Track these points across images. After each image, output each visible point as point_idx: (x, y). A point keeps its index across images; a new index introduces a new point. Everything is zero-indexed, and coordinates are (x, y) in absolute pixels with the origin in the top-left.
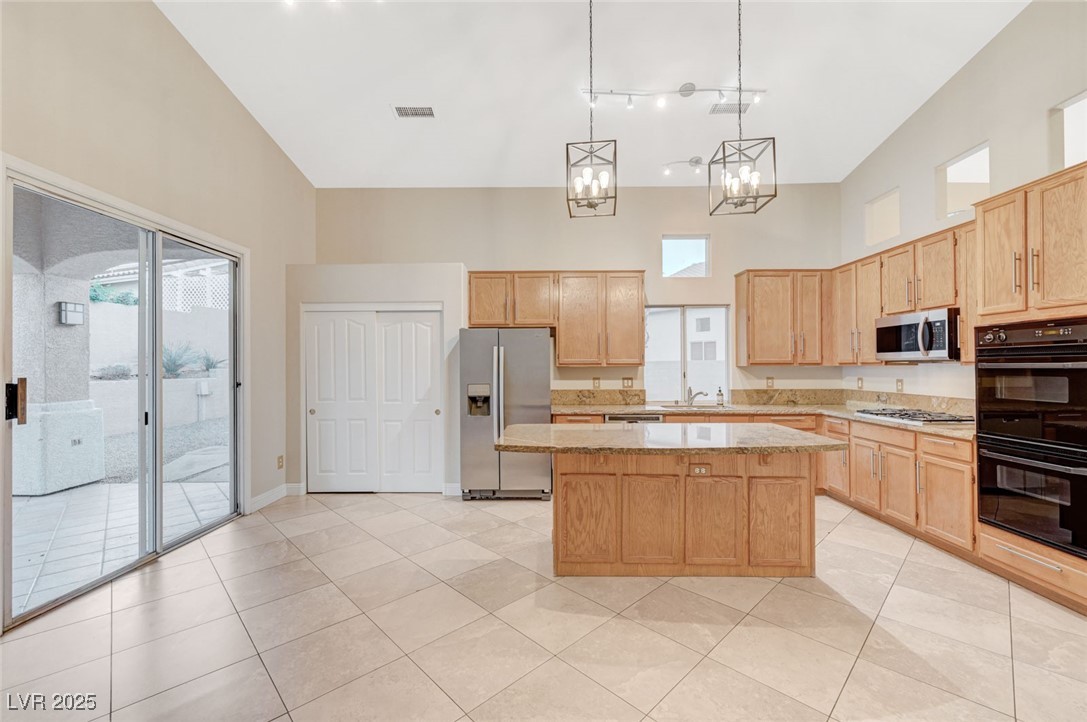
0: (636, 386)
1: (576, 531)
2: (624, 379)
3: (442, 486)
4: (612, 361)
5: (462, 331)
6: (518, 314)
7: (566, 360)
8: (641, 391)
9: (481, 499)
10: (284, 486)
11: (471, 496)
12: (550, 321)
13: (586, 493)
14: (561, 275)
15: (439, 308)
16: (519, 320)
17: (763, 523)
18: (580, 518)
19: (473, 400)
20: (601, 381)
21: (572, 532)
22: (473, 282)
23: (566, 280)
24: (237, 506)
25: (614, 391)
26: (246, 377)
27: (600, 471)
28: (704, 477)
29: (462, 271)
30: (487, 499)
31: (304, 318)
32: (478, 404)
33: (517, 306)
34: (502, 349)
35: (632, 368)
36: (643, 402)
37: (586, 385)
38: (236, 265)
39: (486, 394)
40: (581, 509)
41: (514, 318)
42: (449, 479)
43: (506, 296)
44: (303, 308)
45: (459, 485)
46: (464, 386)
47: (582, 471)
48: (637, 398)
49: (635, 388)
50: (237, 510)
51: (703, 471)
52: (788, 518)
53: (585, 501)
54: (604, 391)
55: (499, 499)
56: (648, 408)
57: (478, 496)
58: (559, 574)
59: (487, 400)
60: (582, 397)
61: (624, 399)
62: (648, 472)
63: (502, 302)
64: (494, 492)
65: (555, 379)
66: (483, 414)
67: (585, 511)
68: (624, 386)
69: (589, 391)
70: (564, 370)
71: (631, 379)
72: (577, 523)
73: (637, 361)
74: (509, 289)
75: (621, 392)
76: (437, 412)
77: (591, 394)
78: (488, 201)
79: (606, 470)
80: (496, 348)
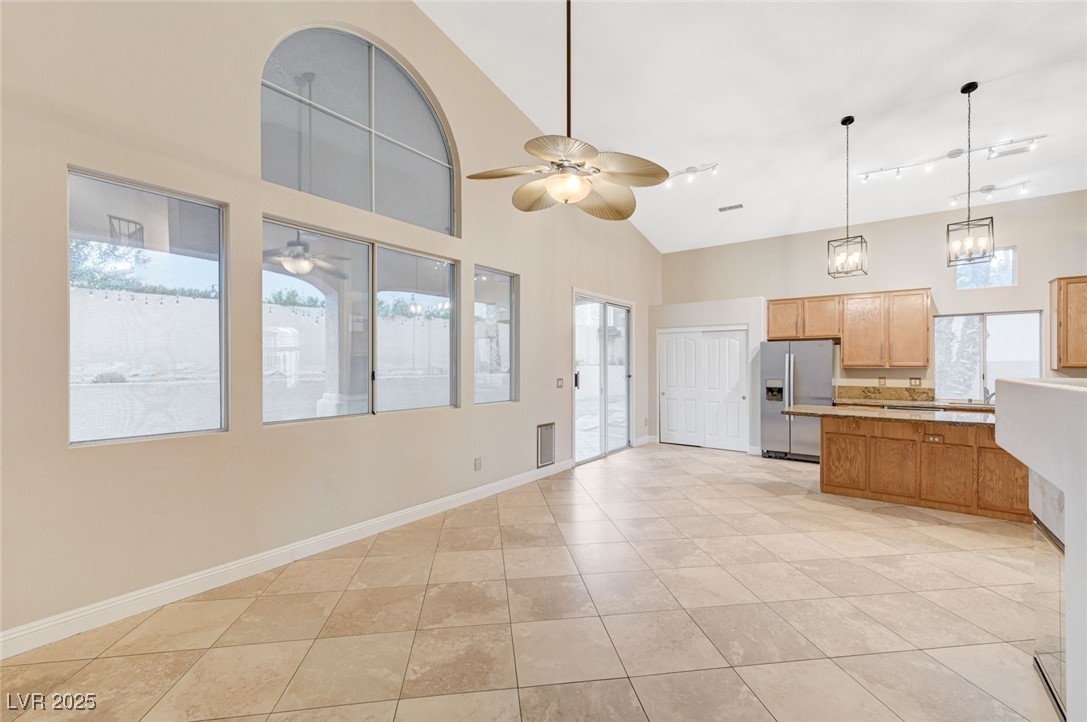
0: (925, 384)
1: (836, 467)
2: (911, 379)
3: (747, 448)
4: (895, 364)
5: (762, 343)
6: (807, 330)
7: (850, 363)
8: (930, 389)
9: (776, 458)
10: (647, 437)
11: (768, 455)
12: (835, 333)
13: (843, 446)
14: (846, 298)
15: (745, 328)
16: (808, 334)
17: (991, 480)
18: (839, 460)
19: (770, 390)
20: (887, 380)
21: (834, 468)
22: (771, 307)
23: (850, 301)
24: (629, 442)
25: (900, 388)
26: (633, 374)
27: (854, 433)
28: (937, 443)
29: (762, 302)
30: (781, 458)
31: (658, 337)
32: (775, 393)
33: (807, 323)
34: (792, 356)
35: (920, 370)
36: (933, 399)
37: (873, 383)
38: (629, 311)
39: (780, 386)
40: (839, 455)
41: (804, 332)
42: (752, 444)
43: (798, 316)
44: (658, 331)
45: (759, 448)
46: (764, 380)
47: (841, 431)
48: (925, 395)
49: (923, 386)
50: (629, 445)
51: (937, 439)
52: (1017, 479)
53: (843, 450)
54: (889, 388)
55: (790, 459)
56: (936, 404)
57: (773, 455)
58: (823, 491)
59: (780, 390)
60: (867, 392)
61: (911, 396)
62: (891, 436)
63: (794, 320)
64: (786, 454)
65: (842, 377)
66: (778, 400)
67: (843, 456)
68: (911, 384)
69: (874, 388)
70: (849, 371)
71: (919, 379)
72: (837, 463)
73: (921, 364)
74: (800, 309)
75: (907, 389)
76: (744, 398)
77: (877, 390)
78: (785, 245)
79: (859, 433)
80: (787, 355)
